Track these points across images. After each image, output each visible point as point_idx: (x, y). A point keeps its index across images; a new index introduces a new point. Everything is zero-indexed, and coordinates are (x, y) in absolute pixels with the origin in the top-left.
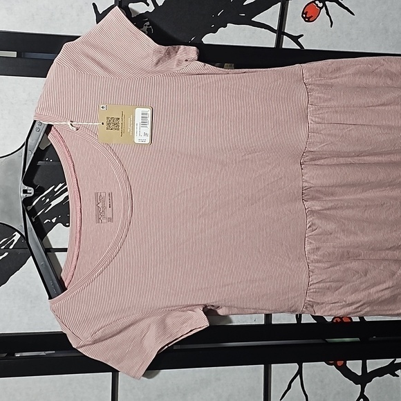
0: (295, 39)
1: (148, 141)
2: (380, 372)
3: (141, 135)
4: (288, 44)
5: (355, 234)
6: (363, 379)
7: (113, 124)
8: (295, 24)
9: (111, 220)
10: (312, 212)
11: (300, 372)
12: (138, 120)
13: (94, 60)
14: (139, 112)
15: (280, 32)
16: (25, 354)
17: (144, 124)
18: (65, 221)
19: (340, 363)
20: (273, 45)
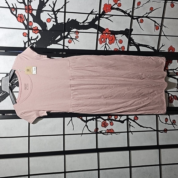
0: (67, 47)
1: (36, 74)
2: (90, 120)
3: (34, 72)
4: (66, 48)
5: (82, 95)
6: (86, 121)
7: (28, 70)
8: (67, 44)
9: (28, 89)
10: (72, 90)
11: (71, 120)
12: (33, 69)
13: (25, 57)
14: (33, 68)
15: (64, 46)
16: (9, 114)
17: (35, 70)
18: (18, 86)
19: (81, 118)
20: (62, 48)
